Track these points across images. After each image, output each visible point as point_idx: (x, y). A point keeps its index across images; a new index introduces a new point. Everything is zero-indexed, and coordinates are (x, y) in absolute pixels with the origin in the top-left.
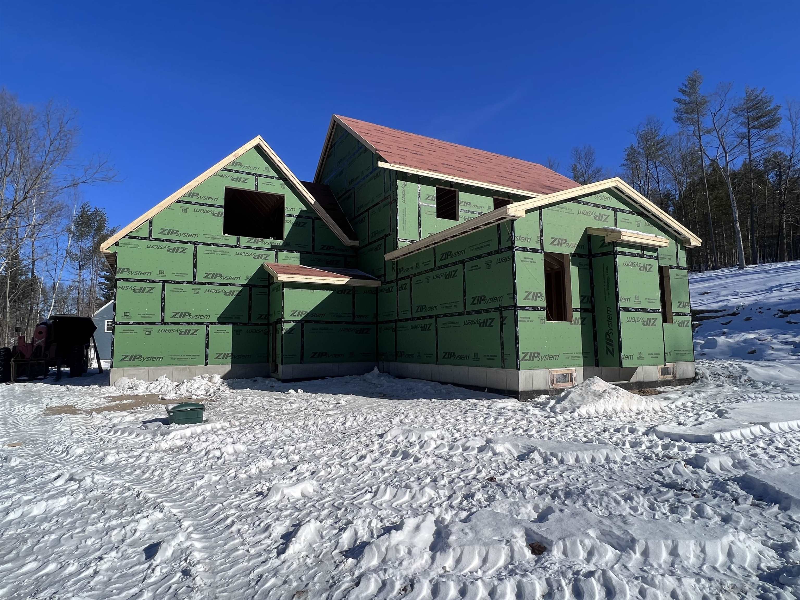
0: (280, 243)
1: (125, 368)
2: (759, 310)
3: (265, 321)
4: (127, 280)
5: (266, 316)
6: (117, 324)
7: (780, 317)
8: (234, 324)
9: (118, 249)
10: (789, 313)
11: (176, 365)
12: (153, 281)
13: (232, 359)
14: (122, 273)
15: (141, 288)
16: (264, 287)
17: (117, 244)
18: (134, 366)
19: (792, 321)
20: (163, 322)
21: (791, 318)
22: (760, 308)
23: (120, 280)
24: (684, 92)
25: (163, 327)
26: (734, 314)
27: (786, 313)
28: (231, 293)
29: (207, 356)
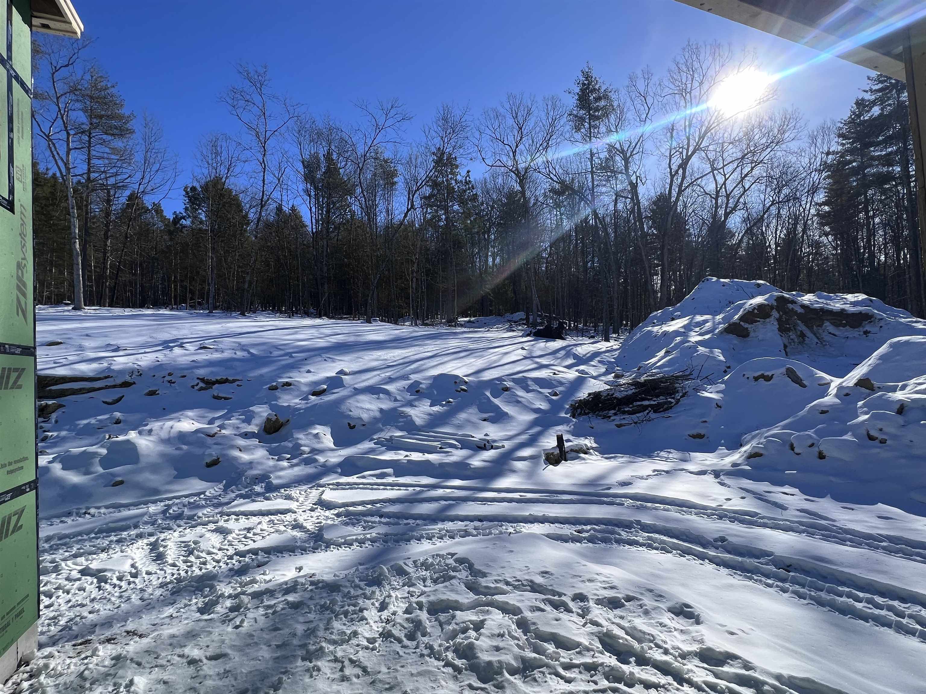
2: (168, 378)
7: (201, 389)
10: (214, 383)
19: (221, 395)
21: (216, 390)
22: (170, 374)
26: (126, 384)
27: (209, 383)
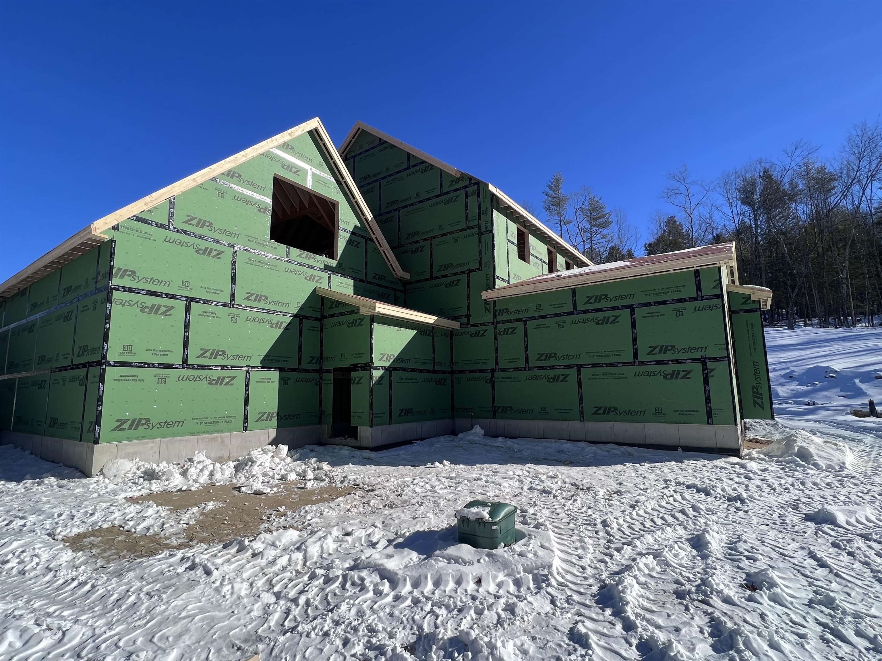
0: (333, 263)
1: (122, 443)
3: (317, 367)
4: (131, 290)
5: (317, 360)
6: (109, 365)
8: (281, 370)
9: (117, 236)
11: (203, 433)
12: (173, 297)
13: (278, 420)
14: (122, 277)
15: (153, 305)
16: (316, 319)
17: (115, 228)
18: (137, 438)
20: (185, 364)
23: (118, 290)
24: (551, 188)
25: (186, 372)
28: (278, 324)
29: (246, 418)
